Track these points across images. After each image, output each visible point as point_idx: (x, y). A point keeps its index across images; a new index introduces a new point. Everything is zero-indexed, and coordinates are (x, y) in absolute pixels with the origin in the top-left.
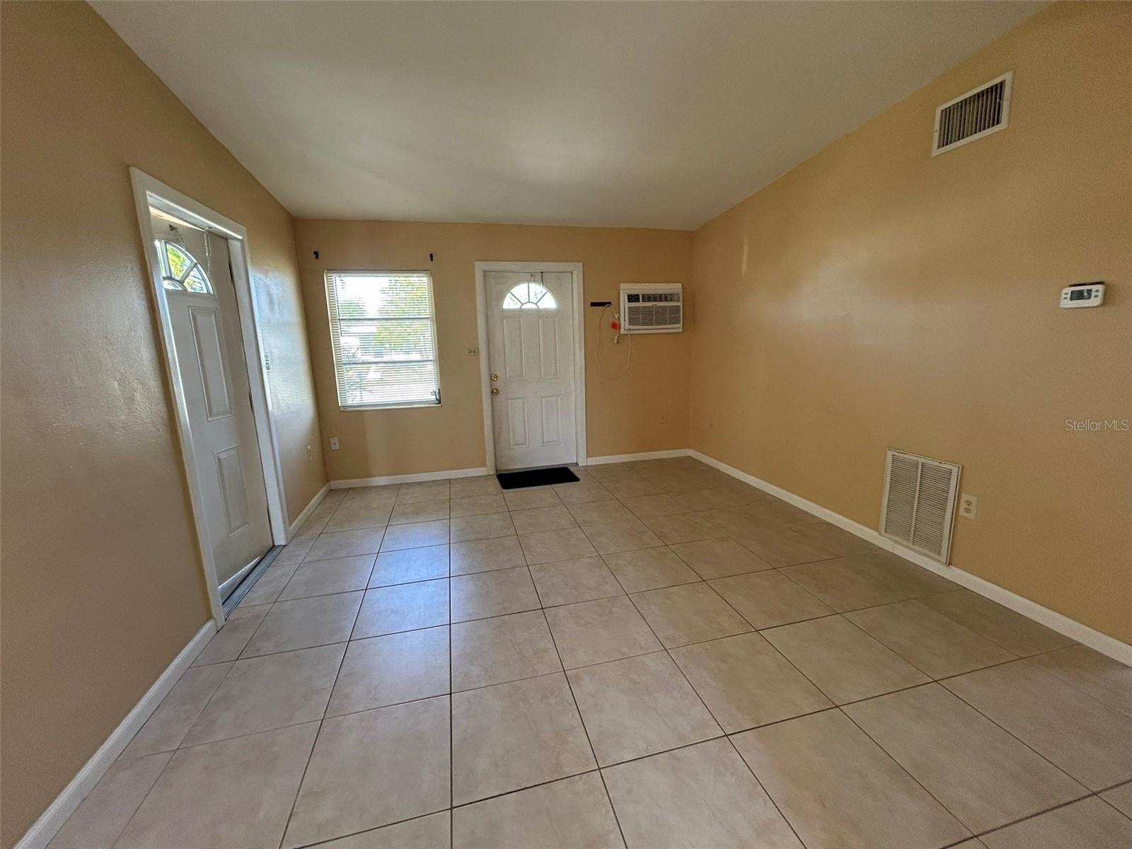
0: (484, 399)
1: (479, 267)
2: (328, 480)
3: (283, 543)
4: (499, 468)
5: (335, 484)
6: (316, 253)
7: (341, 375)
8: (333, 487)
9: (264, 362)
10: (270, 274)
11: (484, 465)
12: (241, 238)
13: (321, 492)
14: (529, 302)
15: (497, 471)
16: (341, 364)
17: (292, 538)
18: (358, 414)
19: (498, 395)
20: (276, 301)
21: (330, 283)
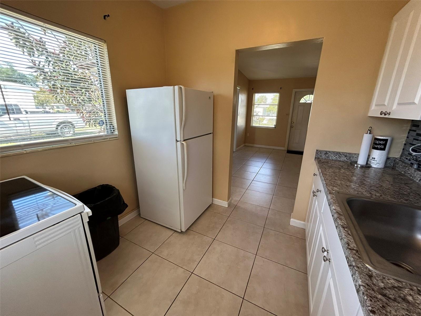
0: (288, 128)
1: (294, 90)
2: (245, 143)
3: (235, 151)
4: (289, 149)
5: (246, 144)
6: (253, 89)
7: (253, 118)
8: (246, 145)
9: (238, 115)
10: (243, 95)
11: (284, 147)
12: (239, 88)
13: (243, 145)
14: (309, 101)
15: (288, 149)
16: (253, 116)
17: (237, 151)
18: (255, 128)
19: (293, 128)
20: (243, 101)
21: (255, 96)
